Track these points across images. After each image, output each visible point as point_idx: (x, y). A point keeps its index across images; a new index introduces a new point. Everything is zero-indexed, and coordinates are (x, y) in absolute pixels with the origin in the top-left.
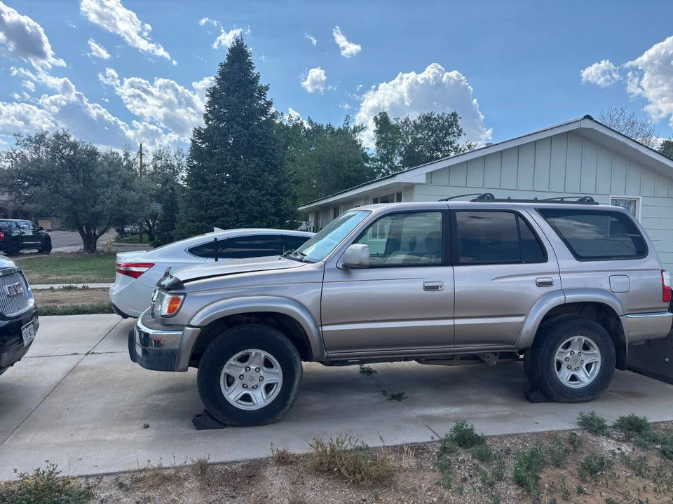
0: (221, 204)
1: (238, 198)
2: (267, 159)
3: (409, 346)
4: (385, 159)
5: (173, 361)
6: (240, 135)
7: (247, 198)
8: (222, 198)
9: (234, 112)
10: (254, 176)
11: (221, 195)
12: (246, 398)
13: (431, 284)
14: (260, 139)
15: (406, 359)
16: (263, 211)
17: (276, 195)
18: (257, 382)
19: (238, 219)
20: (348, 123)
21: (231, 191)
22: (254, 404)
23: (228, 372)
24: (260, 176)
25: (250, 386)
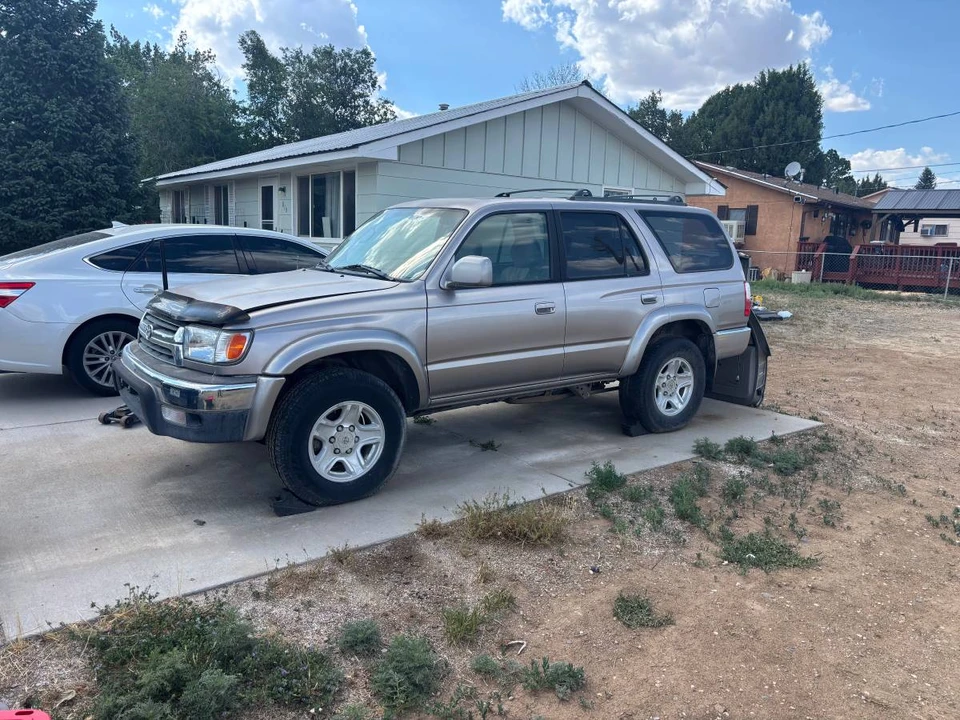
0: (16, 176)
1: (50, 166)
2: (95, 100)
3: (507, 384)
4: (265, 111)
5: (242, 428)
6: (45, 56)
7: (66, 166)
8: (19, 165)
9: (28, 12)
10: (76, 129)
11: (16, 160)
12: (339, 467)
13: (543, 306)
14: (83, 66)
15: (495, 401)
16: (98, 188)
17: (116, 163)
18: (351, 444)
19: (52, 200)
20: (184, 44)
21: (36, 153)
22: (351, 473)
23: (317, 434)
24: (87, 129)
25: (343, 451)
